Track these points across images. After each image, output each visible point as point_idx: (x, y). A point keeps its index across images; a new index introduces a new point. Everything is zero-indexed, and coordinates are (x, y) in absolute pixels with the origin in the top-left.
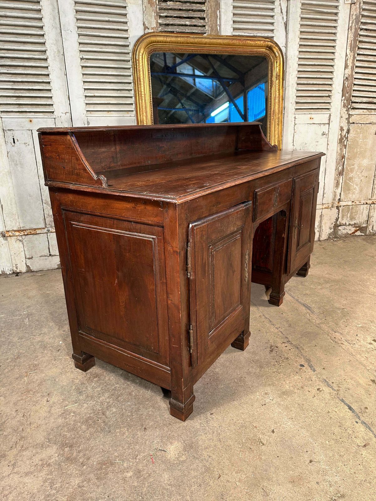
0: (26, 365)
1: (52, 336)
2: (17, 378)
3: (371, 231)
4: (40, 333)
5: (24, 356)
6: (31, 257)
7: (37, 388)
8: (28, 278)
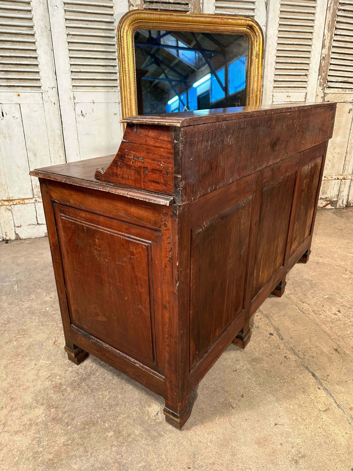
0: (16, 330)
1: (40, 302)
2: (7, 343)
3: (341, 205)
4: (28, 299)
5: (14, 321)
6: (19, 225)
7: (26, 352)
8: (17, 246)
